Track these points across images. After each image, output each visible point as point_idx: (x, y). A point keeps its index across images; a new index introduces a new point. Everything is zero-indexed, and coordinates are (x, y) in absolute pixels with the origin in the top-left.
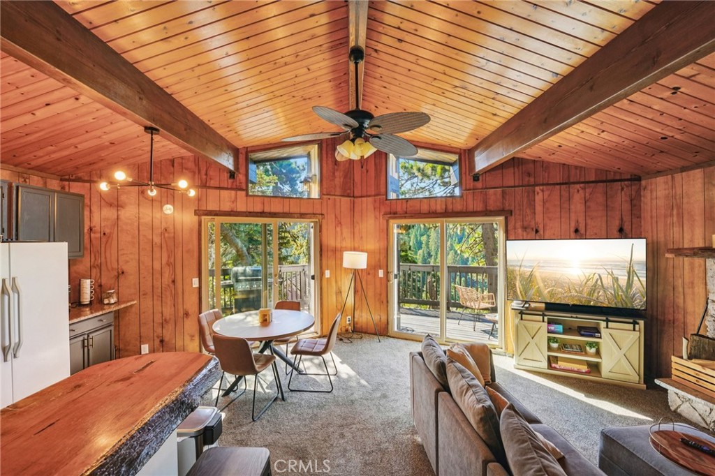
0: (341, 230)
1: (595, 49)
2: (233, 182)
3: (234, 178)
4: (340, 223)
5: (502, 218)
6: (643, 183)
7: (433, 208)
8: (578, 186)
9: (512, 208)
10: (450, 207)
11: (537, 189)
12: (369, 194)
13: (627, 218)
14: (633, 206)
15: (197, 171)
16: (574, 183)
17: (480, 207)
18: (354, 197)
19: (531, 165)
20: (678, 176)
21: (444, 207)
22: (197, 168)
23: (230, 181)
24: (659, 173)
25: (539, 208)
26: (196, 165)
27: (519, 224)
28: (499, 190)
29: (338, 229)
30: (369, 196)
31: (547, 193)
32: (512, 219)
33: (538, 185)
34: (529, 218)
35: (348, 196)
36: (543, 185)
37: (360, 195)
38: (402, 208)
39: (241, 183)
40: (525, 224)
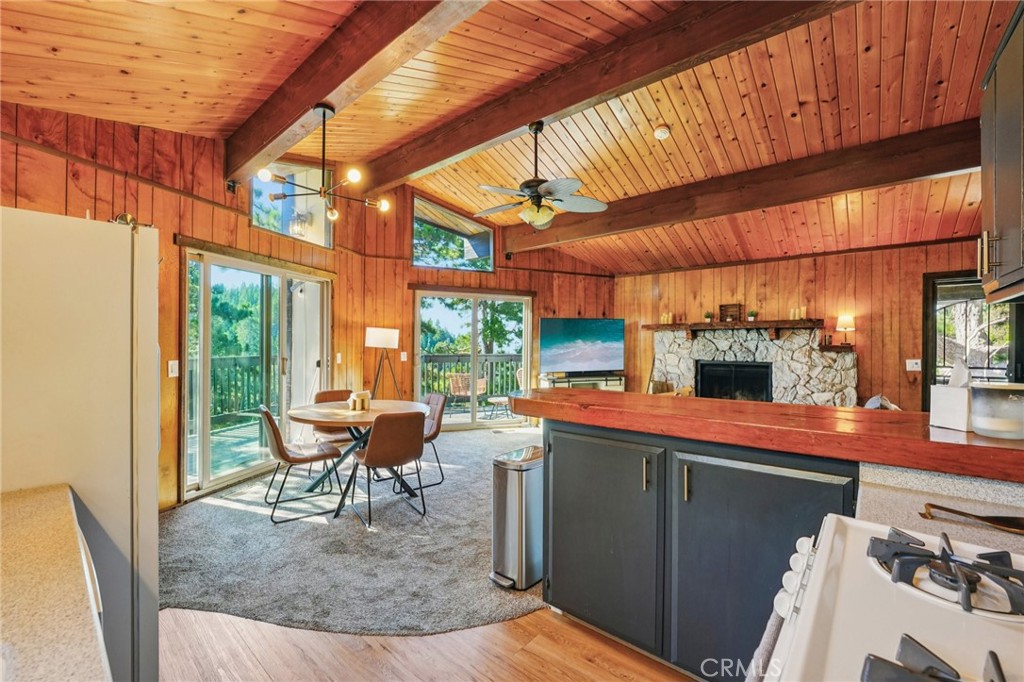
0: (353, 298)
1: (657, 189)
2: (233, 198)
3: (234, 192)
4: (352, 288)
5: (529, 298)
6: (616, 280)
7: (467, 282)
8: (581, 277)
9: (537, 290)
10: (484, 283)
11: (555, 274)
12: (387, 254)
13: (607, 305)
14: (610, 296)
15: (178, 163)
16: (579, 274)
17: (511, 286)
18: (365, 255)
19: (551, 253)
20: (638, 277)
21: (478, 281)
22: (179, 156)
23: (229, 194)
24: (627, 274)
25: (556, 292)
26: (176, 152)
27: (542, 305)
28: (527, 272)
29: (350, 296)
30: (389, 257)
31: (562, 279)
32: (537, 299)
33: (556, 272)
34: (549, 300)
35: (359, 253)
36: (559, 272)
37: (374, 253)
38: (432, 279)
39: (243, 203)
40: (547, 305)
